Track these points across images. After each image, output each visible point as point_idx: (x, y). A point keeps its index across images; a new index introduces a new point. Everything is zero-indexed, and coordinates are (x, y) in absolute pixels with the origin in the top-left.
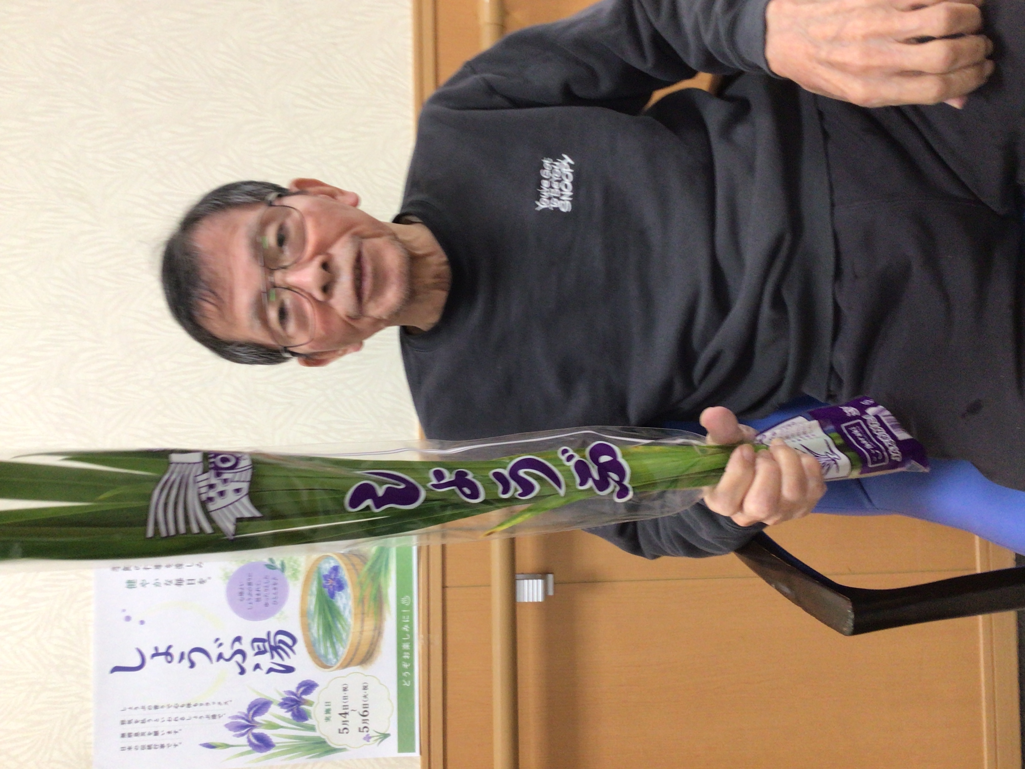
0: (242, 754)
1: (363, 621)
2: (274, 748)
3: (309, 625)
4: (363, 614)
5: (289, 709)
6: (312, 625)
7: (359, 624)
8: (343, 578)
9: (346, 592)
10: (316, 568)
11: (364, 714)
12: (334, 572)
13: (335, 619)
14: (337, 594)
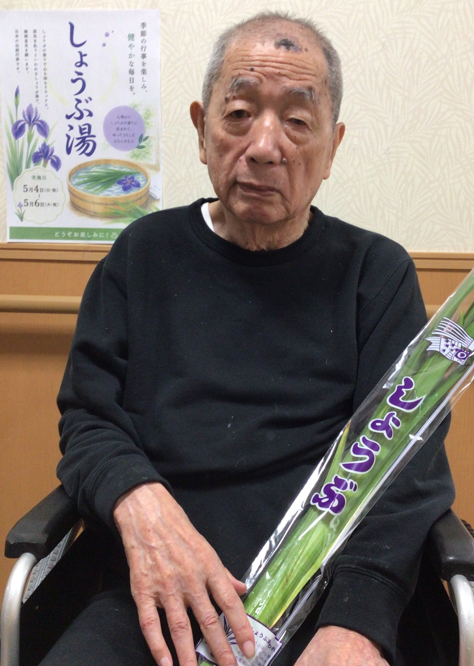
0: (11, 116)
1: (101, 204)
2: (15, 138)
4: (106, 204)
5: (42, 150)
6: (99, 167)
7: (99, 201)
8: (132, 190)
9: (122, 193)
10: (140, 171)
11: (36, 203)
12: (136, 184)
13: (103, 184)
14: (120, 186)
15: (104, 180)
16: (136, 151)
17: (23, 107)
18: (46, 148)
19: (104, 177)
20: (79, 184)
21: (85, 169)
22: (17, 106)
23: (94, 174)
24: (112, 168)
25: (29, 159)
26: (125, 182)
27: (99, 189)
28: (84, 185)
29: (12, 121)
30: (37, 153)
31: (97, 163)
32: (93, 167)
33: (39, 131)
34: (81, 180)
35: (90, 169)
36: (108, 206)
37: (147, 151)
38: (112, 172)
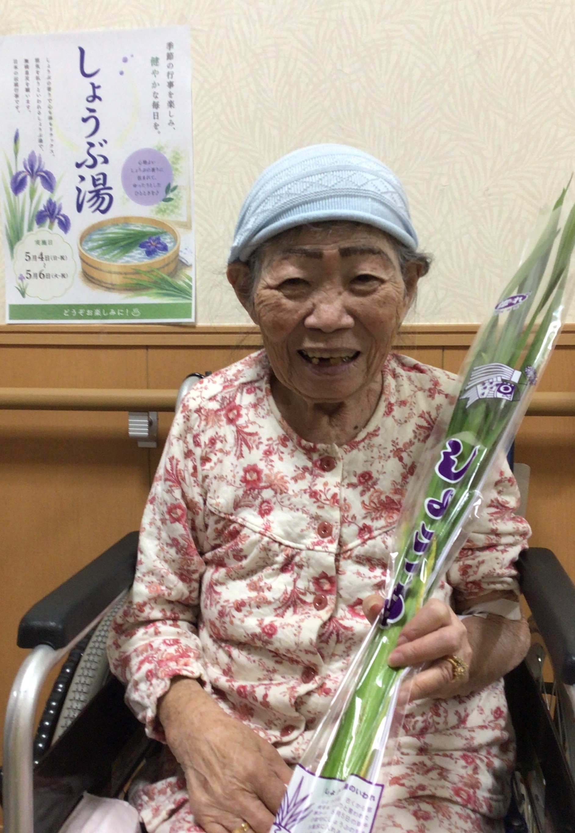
0: (9, 166)
1: (120, 273)
2: (14, 195)
3: (117, 225)
4: (126, 274)
5: (47, 208)
6: (117, 227)
7: (117, 270)
8: (157, 255)
9: (145, 258)
10: (166, 230)
11: (41, 275)
12: (162, 247)
13: (122, 248)
14: (143, 249)
15: (122, 244)
16: (163, 204)
17: (24, 155)
18: (52, 206)
19: (123, 239)
20: (92, 249)
21: (100, 230)
22: (16, 153)
23: (111, 235)
24: (132, 227)
25: (32, 221)
26: (149, 244)
27: (117, 254)
28: (98, 250)
29: (11, 172)
30: (41, 212)
31: (115, 222)
32: (109, 227)
33: (43, 185)
34: (95, 244)
35: (106, 230)
36: (128, 276)
37: (176, 204)
38: (132, 232)
